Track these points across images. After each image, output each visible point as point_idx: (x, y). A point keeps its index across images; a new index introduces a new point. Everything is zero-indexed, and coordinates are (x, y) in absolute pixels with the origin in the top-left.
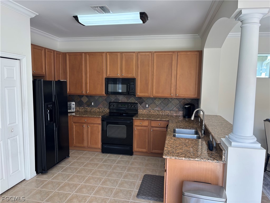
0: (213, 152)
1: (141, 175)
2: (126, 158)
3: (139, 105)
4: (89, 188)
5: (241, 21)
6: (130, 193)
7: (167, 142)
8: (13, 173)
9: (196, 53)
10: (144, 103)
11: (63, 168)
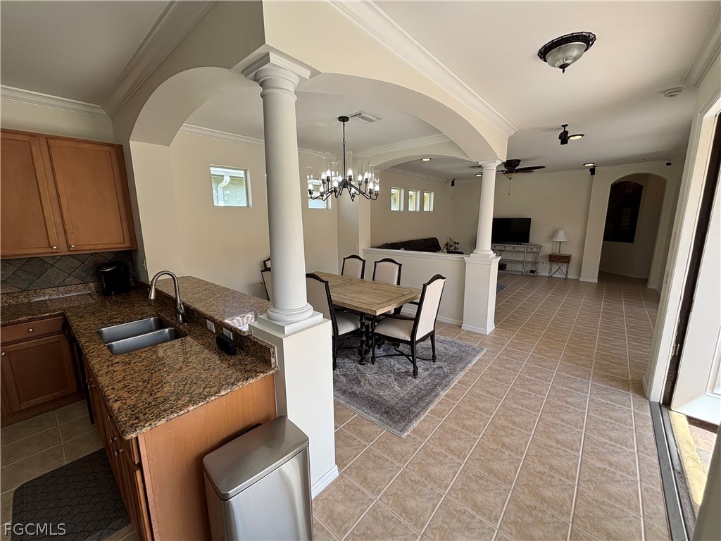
5: (261, 80)
7: (103, 380)
9: (107, 149)
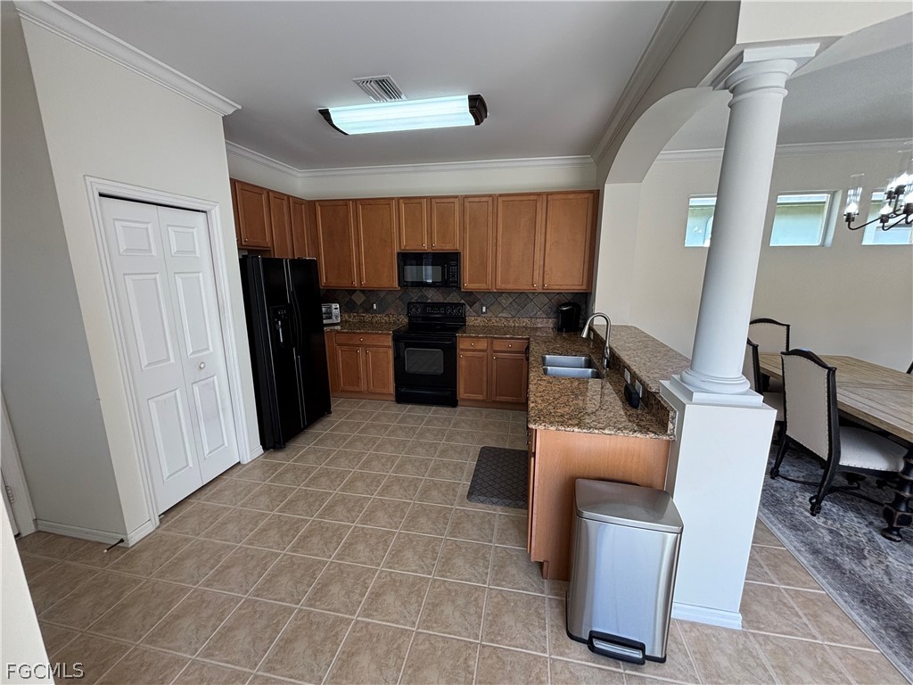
0: (639, 412)
1: (475, 449)
2: (443, 412)
3: (468, 307)
4: (368, 481)
5: (732, 86)
6: (454, 489)
7: (532, 387)
8: (210, 452)
9: (586, 195)
10: (477, 304)
11: (317, 437)
